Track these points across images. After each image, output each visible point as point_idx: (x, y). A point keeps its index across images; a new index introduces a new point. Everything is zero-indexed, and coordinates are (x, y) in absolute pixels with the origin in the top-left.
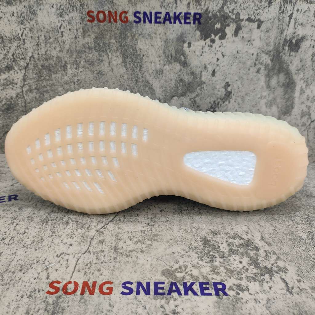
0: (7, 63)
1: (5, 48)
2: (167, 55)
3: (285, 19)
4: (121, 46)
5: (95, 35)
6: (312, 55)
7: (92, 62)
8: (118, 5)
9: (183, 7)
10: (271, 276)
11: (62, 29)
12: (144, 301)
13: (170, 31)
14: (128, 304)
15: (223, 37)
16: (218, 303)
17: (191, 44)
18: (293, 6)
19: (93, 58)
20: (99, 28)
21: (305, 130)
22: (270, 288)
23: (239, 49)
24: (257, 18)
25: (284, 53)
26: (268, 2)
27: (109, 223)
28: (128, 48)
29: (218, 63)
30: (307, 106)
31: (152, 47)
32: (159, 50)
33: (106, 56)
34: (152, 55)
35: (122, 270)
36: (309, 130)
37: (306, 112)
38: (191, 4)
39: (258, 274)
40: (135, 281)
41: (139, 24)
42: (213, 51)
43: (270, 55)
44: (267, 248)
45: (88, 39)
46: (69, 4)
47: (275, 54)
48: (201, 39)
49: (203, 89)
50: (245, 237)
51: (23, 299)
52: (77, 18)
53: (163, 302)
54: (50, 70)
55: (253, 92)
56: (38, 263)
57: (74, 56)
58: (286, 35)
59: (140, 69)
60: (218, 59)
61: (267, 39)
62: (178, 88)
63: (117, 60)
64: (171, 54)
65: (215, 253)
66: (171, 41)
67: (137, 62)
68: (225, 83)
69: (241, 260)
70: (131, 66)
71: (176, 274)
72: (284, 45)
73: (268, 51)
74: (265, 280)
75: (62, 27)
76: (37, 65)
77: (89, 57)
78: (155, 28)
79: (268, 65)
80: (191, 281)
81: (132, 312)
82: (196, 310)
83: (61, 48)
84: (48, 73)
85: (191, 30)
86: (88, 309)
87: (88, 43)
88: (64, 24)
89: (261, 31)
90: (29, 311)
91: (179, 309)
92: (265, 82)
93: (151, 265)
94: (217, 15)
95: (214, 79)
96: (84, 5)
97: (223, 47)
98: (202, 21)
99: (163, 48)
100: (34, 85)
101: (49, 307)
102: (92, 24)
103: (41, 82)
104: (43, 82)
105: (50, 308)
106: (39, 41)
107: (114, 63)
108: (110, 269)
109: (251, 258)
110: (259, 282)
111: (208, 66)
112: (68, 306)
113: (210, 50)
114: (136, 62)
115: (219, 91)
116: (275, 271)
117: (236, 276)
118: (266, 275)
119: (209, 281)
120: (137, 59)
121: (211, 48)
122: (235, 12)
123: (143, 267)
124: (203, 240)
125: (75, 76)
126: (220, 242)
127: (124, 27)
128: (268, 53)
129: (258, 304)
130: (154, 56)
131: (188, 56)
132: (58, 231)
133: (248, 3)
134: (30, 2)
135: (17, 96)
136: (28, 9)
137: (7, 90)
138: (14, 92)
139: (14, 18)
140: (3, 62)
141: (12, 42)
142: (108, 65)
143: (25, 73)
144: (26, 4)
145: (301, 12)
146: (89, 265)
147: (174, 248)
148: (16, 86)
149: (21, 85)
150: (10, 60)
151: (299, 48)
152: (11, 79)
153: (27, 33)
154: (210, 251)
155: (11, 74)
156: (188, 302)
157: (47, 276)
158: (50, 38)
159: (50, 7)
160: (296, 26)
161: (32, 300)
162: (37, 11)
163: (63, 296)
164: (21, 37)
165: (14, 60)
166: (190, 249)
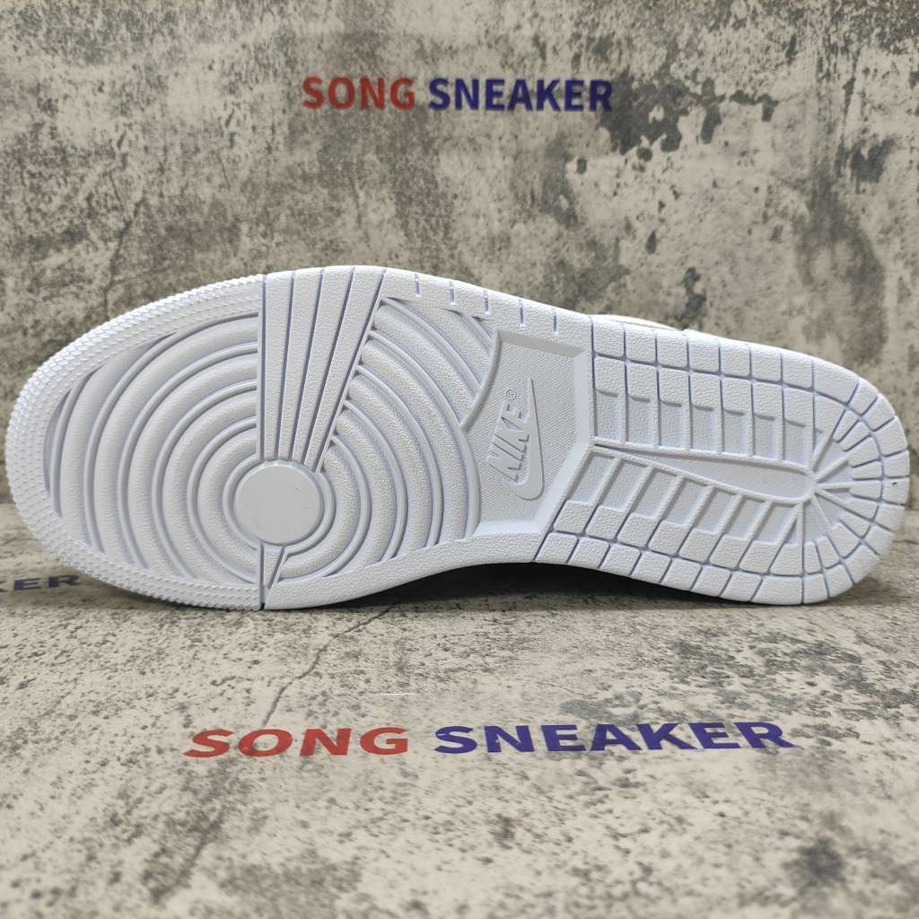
0: (71, 222)
1: (68, 180)
2: (520, 195)
3: (835, 94)
4: (393, 170)
5: (322, 141)
7: (311, 216)
8: (389, 63)
9: (560, 66)
11: (233, 127)
12: (517, 764)
13: (527, 128)
14: (464, 771)
15: (672, 144)
16: (764, 763)
17: (585, 162)
18: (851, 61)
19: (313, 205)
20: (335, 123)
23: (719, 175)
24: (760, 94)
25: (843, 186)
26: (785, 51)
27: (370, 621)
28: (413, 175)
29: (662, 216)
31: (480, 173)
32: (500, 182)
33: (349, 200)
34: (479, 194)
35: (431, 705)
38: (582, 59)
39: (877, 704)
40: (479, 725)
41: (443, 113)
42: (647, 183)
43: (803, 191)
44: (883, 656)
45: (302, 154)
46: (257, 60)
47: (818, 187)
48: (614, 149)
49: (623, 290)
50: (804, 636)
51: (108, 769)
52: (276, 98)
53: (582, 763)
54: (189, 240)
55: (765, 296)
56: (152, 698)
57: (261, 201)
58: (842, 137)
59: (446, 234)
60: (662, 205)
61: (791, 147)
62: (552, 287)
63: (381, 209)
64: (532, 192)
65: (723, 668)
66: (529, 155)
67: (437, 213)
68: (684, 272)
69: (811, 680)
70: (421, 226)
71: (608, 709)
72: (838, 163)
73: (797, 180)
74: (902, 715)
75: (233, 122)
76: (156, 227)
77: (303, 201)
78: (487, 121)
79: (802, 217)
80: (663, 722)
81: (482, 786)
82: (698, 777)
83: (226, 177)
84: (184, 250)
85: (585, 126)
86: (331, 783)
87: (303, 163)
88: (238, 114)
89: (775, 127)
90: (129, 793)
91: (640, 777)
92: (798, 266)
93: (523, 694)
94: (653, 86)
95: (654, 259)
96: (295, 61)
97: (674, 172)
98: (614, 100)
99: (509, 174)
100: (141, 285)
101: (195, 784)
102: (316, 113)
103: (160, 276)
104: (166, 277)
105: (202, 784)
106: (166, 160)
107: (373, 218)
108: (392, 704)
109: (841, 676)
110: (887, 719)
111: (636, 224)
112: (263, 779)
113: (639, 179)
114: (433, 215)
115: (669, 294)
117: (808, 709)
118: (901, 706)
119: (723, 720)
120: (437, 205)
121: (638, 173)
122: (700, 78)
123: (497, 698)
124: (676, 645)
125: (259, 255)
126: (732, 649)
127: (403, 119)
128: (798, 185)
129: (899, 761)
130: (484, 197)
131: (579, 195)
132: (209, 638)
133: (734, 56)
134: (149, 55)
135: (88, 317)
136: (144, 75)
137: (61, 299)
138: (82, 305)
139: (103, 98)
140: (59, 219)
141: (91, 163)
142: (357, 225)
143: (118, 251)
144: (140, 60)
145: (874, 76)
146: (320, 698)
147: (589, 662)
148: (87, 287)
149: (104, 285)
150: (78, 212)
151: (880, 171)
152: (76, 267)
153: (133, 139)
154: (706, 666)
155: (78, 254)
156: (666, 763)
157: (184, 722)
158: (197, 150)
159: (203, 68)
160: (866, 113)
161: (140, 770)
162: (167, 78)
163: (242, 760)
164: (116, 149)
165: (92, 214)
166: (641, 664)
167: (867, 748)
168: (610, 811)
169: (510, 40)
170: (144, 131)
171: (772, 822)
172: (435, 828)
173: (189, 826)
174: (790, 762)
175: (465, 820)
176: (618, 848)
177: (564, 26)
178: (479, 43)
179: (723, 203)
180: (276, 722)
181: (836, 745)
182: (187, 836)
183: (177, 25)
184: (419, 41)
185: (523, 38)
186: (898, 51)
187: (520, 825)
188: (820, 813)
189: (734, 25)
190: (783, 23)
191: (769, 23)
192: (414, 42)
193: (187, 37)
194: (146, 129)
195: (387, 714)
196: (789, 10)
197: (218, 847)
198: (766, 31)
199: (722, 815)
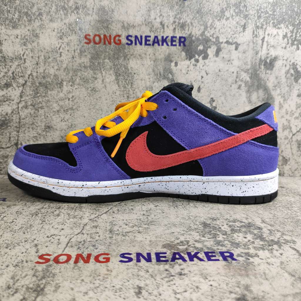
0: (7, 81)
1: (6, 67)
2: (156, 74)
3: (258, 42)
4: (114, 65)
5: (91, 55)
6: (285, 73)
7: (87, 80)
8: (113, 30)
9: (169, 32)
10: (280, 246)
11: (61, 50)
12: (146, 267)
13: (158, 52)
14: (128, 269)
15: (206, 57)
16: (227, 266)
17: (177, 63)
18: (264, 31)
19: (88, 76)
20: (95, 49)
21: (288, 143)
22: (281, 254)
23: (220, 68)
24: (234, 41)
25: (261, 71)
26: (242, 28)
27: (102, 214)
28: (121, 67)
29: (202, 81)
30: (287, 120)
31: (143, 66)
32: (149, 69)
33: (100, 74)
34: (142, 73)
35: (120, 245)
36: (292, 143)
37: (287, 125)
38: (176, 29)
39: (266, 245)
40: (134, 252)
41: (131, 46)
42: (198, 70)
43: (248, 73)
44: (270, 228)
45: (84, 59)
46: (69, 28)
47: (253, 72)
48: (187, 59)
50: (244, 220)
51: (9, 268)
52: (75, 41)
53: (167, 267)
54: (46, 87)
55: (236, 107)
56: (26, 242)
57: (71, 74)
58: (261, 56)
59: (132, 86)
60: (202, 77)
61: (244, 59)
63: (110, 78)
64: (160, 72)
65: (217, 232)
66: (159, 61)
67: (129, 79)
68: (210, 99)
69: (245, 236)
70: (123, 83)
71: (178, 247)
72: (260, 64)
73: (246, 70)
74: (274, 249)
75: (61, 48)
76: (35, 83)
77: (84, 75)
78: (145, 49)
79: (248, 81)
80: (195, 251)
81: (133, 275)
82: (205, 271)
83: (59, 67)
84: (44, 90)
85: (177, 51)
86: (82, 274)
87: (84, 62)
88: (63, 46)
90: (15, 277)
91: (186, 271)
92: (247, 97)
93: (150, 241)
94: (199, 38)
95: (200, 95)
96: (82, 29)
97: (206, 66)
98: (187, 43)
99: (152, 66)
100: (30, 102)
101: (37, 274)
102: (89, 46)
103: (37, 99)
104: (39, 99)
105: (40, 274)
106: (39, 61)
107: (107, 80)
108: (106, 245)
109: (255, 235)
110: (268, 250)
111: (194, 83)
112: (60, 272)
113: (195, 69)
114: (127, 80)
116: (283, 243)
117: (243, 247)
118: (274, 245)
119: (215, 250)
120: (129, 77)
121: (195, 67)
122: (215, 36)
123: (142, 242)
124: (202, 224)
125: (70, 92)
126: (220, 225)
127: (117, 48)
128: (246, 71)
129: (271, 266)
130: (144, 74)
131: (175, 74)
132: (48, 220)
133: (226, 29)
134: (34, 26)
135: (12, 112)
136: (31, 33)
137: (3, 106)
138: (10, 108)
139: (18, 40)
140: (3, 80)
141: (14, 61)
142: (102, 83)
143: (22, 90)
144: (30, 28)
145: (271, 36)
146: (83, 243)
147: (173, 229)
148: (12, 102)
149: (18, 102)
150: (9, 77)
151: (273, 67)
152: (8, 96)
153: (28, 53)
154: (211, 231)
155: (9, 91)
156: (195, 266)
157: (36, 251)
158: (49, 58)
159: (51, 31)
160: (269, 48)
161: (19, 268)
162: (39, 34)
163: (54, 265)
164: (22, 57)
165: (14, 78)
166: (190, 230)
167: (261, 261)
168: (175, 284)
169: (153, 23)
170: (31, 51)
171: (228, 288)
172: (116, 291)
173: (33, 289)
174: (235, 266)
175: (126, 287)
176: (176, 298)
177: (170, 19)
178: (143, 24)
179: (222, 77)
180: (67, 252)
181: (251, 260)
182: (32, 293)
183: (43, 16)
184: (123, 23)
185: (157, 22)
186: (279, 28)
187: (144, 289)
188: (244, 285)
189: (225, 19)
190: (242, 19)
191: (237, 19)
192: (121, 23)
193: (46, 21)
194: (32, 51)
195: (104, 248)
196: (244, 15)
197: (42, 297)
198: (236, 22)
199: (211, 285)
